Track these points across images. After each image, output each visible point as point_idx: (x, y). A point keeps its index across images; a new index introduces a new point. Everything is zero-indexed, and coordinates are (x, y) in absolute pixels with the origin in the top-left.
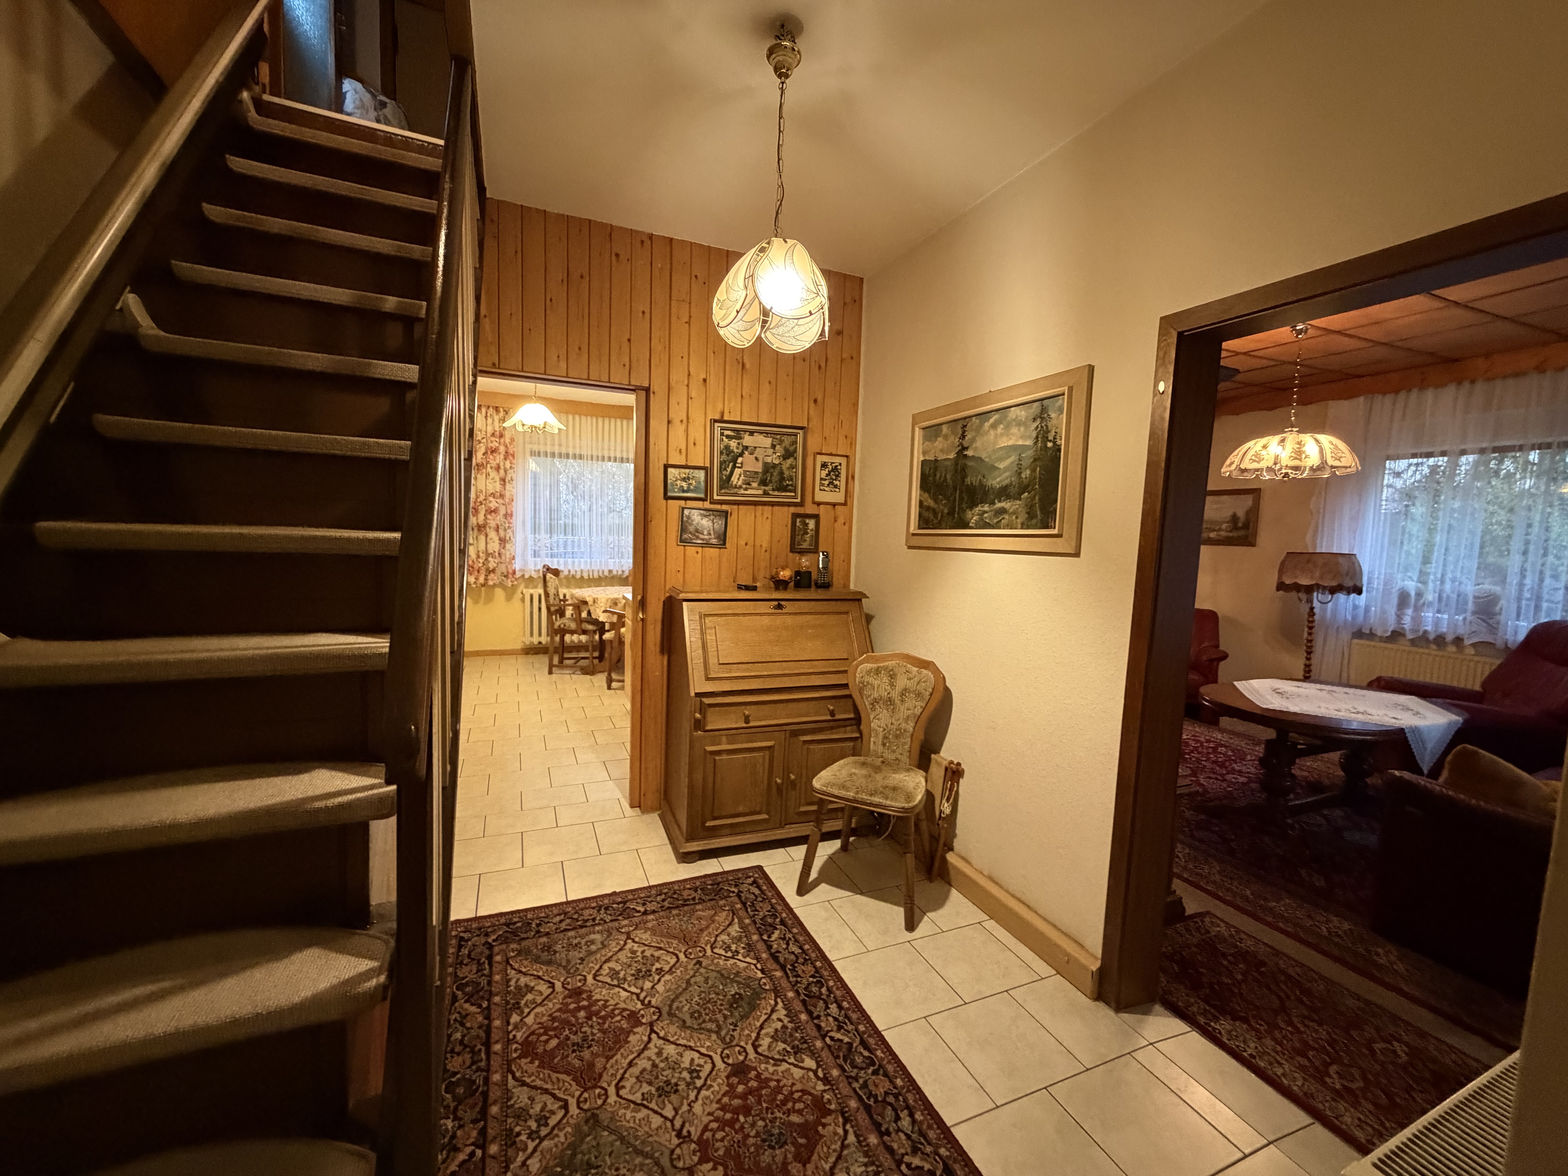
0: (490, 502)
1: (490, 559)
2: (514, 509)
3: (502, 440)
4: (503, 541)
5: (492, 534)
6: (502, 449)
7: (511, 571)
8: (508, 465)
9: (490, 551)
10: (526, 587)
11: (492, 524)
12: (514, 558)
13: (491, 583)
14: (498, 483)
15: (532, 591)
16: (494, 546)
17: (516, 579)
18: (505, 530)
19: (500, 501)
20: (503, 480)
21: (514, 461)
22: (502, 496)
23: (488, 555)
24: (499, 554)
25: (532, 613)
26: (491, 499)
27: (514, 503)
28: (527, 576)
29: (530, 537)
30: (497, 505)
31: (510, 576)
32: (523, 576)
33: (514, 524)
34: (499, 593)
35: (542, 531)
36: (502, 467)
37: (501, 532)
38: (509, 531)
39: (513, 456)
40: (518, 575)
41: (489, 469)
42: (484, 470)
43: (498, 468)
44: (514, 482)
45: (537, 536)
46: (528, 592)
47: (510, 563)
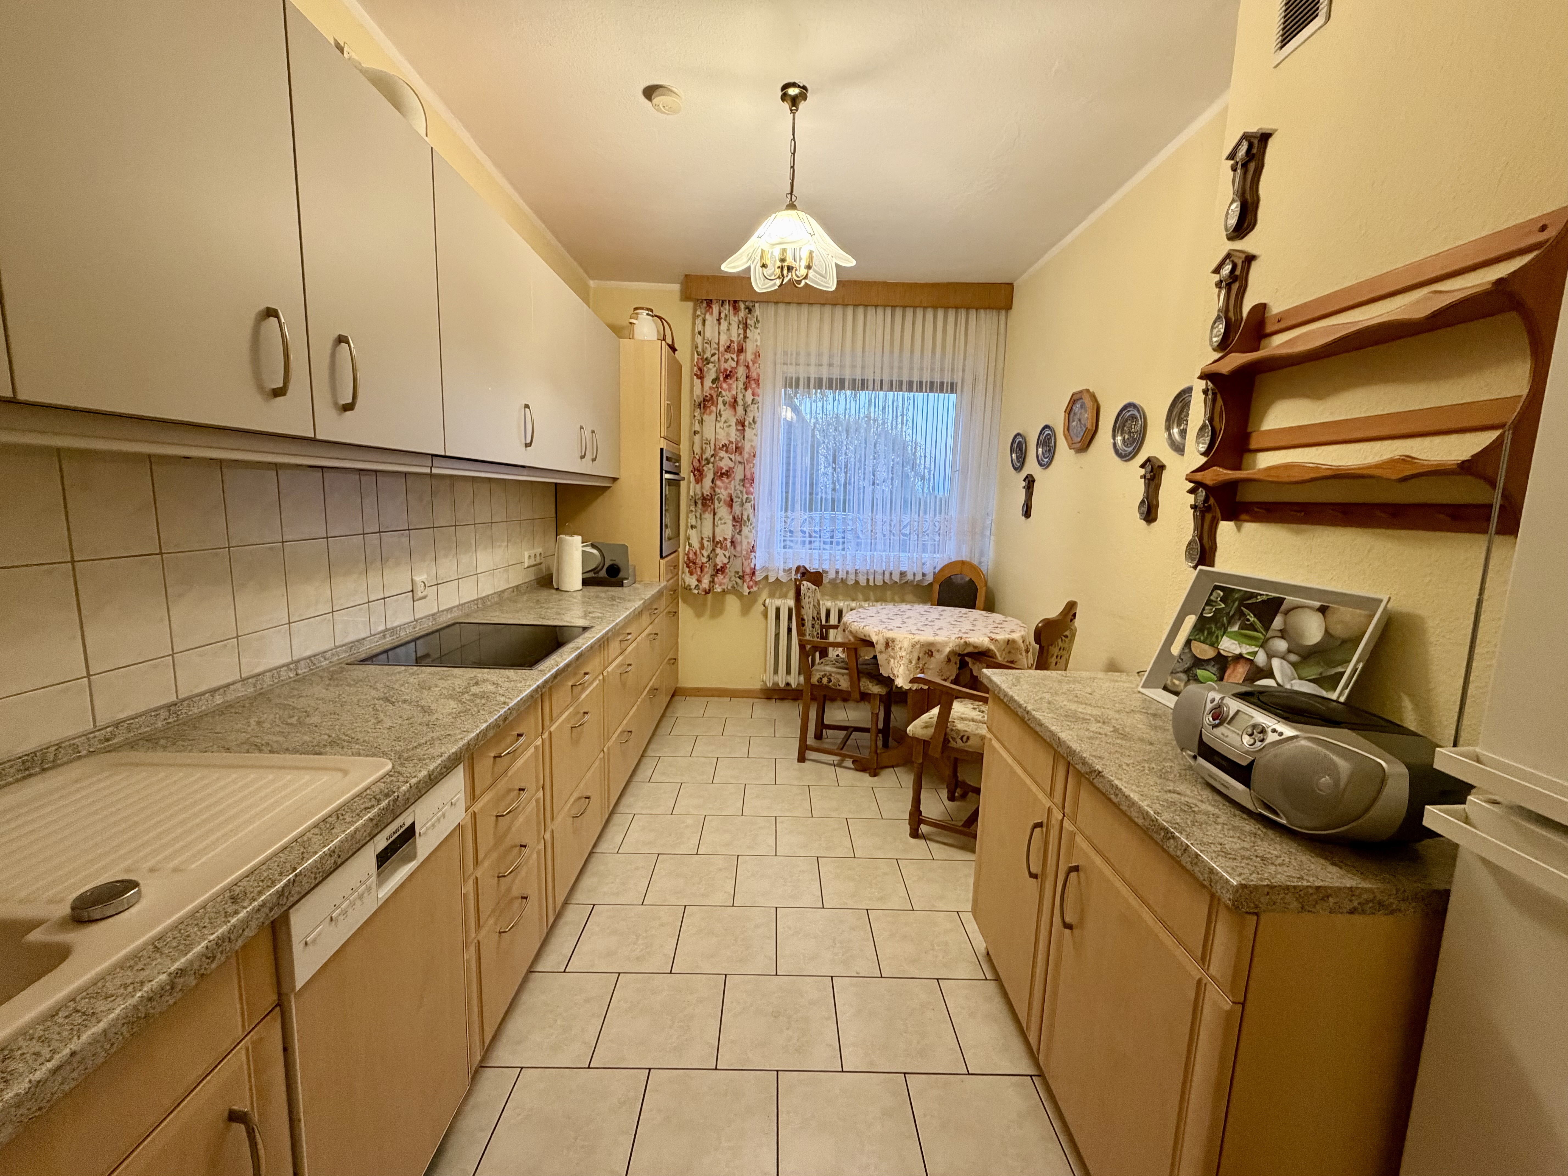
0: (721, 459)
1: (718, 550)
2: (756, 471)
3: (742, 357)
4: (738, 522)
5: (723, 511)
6: (741, 372)
7: (748, 571)
8: (749, 397)
9: (719, 538)
10: (772, 595)
11: (723, 494)
12: (753, 549)
13: (718, 589)
14: (734, 427)
15: (778, 602)
16: (725, 530)
17: (756, 583)
18: (742, 505)
19: (736, 457)
20: (741, 423)
21: (759, 391)
22: (738, 449)
23: (716, 543)
24: (732, 542)
25: (777, 635)
26: (722, 454)
27: (756, 461)
28: (771, 579)
29: (780, 514)
30: (731, 464)
31: (747, 578)
32: (766, 577)
33: (756, 495)
34: (732, 604)
35: (798, 506)
36: (740, 402)
37: (736, 508)
38: (747, 505)
39: (757, 382)
40: (759, 577)
41: (720, 406)
42: (713, 408)
43: (734, 404)
44: (758, 425)
45: (789, 512)
46: (773, 603)
47: (748, 558)
